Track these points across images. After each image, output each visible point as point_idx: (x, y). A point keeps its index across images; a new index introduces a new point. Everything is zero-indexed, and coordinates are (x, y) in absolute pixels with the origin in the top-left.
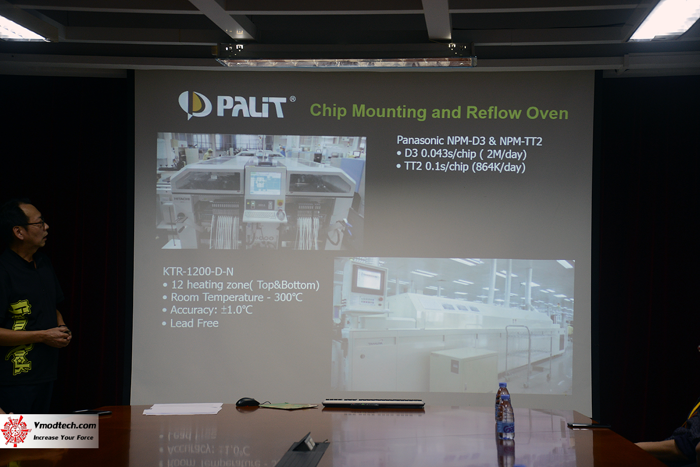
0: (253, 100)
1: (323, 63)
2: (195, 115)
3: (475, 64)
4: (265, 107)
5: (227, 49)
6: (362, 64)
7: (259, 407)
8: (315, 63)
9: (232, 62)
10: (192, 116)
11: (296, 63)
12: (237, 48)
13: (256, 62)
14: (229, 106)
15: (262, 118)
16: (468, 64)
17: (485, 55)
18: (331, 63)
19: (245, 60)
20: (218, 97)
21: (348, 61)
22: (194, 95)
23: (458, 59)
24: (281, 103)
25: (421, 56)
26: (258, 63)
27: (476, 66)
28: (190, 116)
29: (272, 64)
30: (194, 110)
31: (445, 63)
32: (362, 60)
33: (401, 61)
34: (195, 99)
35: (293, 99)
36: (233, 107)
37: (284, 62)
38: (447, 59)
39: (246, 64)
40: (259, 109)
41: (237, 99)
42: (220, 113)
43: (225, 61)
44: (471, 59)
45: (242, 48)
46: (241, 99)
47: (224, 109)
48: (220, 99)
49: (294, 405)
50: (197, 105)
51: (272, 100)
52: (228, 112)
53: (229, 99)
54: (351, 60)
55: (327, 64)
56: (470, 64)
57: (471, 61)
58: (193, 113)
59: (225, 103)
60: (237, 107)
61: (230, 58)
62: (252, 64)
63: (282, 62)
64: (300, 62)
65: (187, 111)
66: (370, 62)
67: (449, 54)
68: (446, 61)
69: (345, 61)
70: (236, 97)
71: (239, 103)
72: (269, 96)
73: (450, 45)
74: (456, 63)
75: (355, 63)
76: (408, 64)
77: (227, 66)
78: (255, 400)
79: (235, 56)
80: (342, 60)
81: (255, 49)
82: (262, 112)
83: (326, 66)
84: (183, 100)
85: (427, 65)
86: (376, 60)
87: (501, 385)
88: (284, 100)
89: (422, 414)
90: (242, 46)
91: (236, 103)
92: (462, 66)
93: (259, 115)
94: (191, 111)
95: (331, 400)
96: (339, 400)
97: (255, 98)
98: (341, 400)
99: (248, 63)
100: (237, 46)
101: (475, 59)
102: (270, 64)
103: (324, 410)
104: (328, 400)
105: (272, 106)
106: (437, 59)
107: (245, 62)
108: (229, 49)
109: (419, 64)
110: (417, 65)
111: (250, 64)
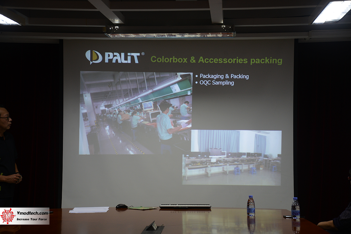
0: (123, 54)
1: (158, 35)
2: (94, 62)
3: (235, 36)
4: (129, 58)
5: (110, 28)
6: (178, 36)
7: (127, 209)
8: (155, 35)
9: (113, 35)
10: (92, 62)
11: (145, 36)
12: (115, 28)
13: (125, 35)
14: (111, 57)
15: (128, 63)
16: (231, 36)
17: (240, 31)
18: (163, 35)
19: (120, 34)
20: (105, 53)
21: (171, 34)
22: (93, 52)
23: (226, 33)
24: (137, 56)
25: (208, 32)
26: (126, 36)
27: (235, 37)
28: (91, 63)
29: (133, 36)
30: (93, 60)
31: (220, 35)
32: (178, 34)
33: (198, 34)
34: (94, 54)
35: (143, 54)
36: (113, 58)
37: (139, 35)
38: (221, 33)
39: (120, 36)
40: (126, 59)
41: (115, 54)
42: (107, 61)
43: (109, 35)
44: (233, 33)
45: (118, 28)
46: (117, 54)
47: (108, 59)
48: (107, 54)
49: (145, 207)
50: (95, 57)
51: (133, 54)
52: (110, 60)
53: (111, 54)
54: (173, 34)
55: (160, 36)
56: (233, 36)
57: (233, 34)
58: (93, 61)
59: (109, 56)
60: (115, 58)
61: (112, 33)
62: (123, 36)
63: (138, 35)
64: (147, 35)
65: (89, 60)
66: (182, 35)
67: (222, 31)
68: (220, 34)
69: (169, 35)
70: (114, 53)
71: (116, 56)
72: (131, 52)
73: (222, 26)
74: (225, 35)
75: (174, 35)
76: (201, 36)
77: (110, 37)
78: (126, 205)
79: (114, 32)
80: (168, 34)
81: (124, 28)
82: (127, 60)
83: (160, 37)
84: (88, 54)
85: (211, 36)
86: (185, 34)
87: (250, 197)
88: (139, 54)
89: (210, 212)
90: (118, 27)
91: (114, 56)
92: (228, 36)
93: (126, 62)
94: (92, 60)
95: (164, 205)
96: (168, 205)
97: (124, 53)
98: (169, 205)
99: (121, 36)
100: (115, 27)
101: (235, 33)
102: (132, 36)
103: (160, 210)
104: (162, 205)
105: (132, 57)
106: (216, 33)
107: (119, 35)
108: (111, 28)
109: (207, 36)
110: (206, 36)
111: (122, 36)
